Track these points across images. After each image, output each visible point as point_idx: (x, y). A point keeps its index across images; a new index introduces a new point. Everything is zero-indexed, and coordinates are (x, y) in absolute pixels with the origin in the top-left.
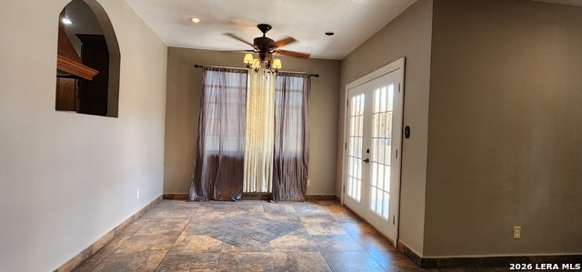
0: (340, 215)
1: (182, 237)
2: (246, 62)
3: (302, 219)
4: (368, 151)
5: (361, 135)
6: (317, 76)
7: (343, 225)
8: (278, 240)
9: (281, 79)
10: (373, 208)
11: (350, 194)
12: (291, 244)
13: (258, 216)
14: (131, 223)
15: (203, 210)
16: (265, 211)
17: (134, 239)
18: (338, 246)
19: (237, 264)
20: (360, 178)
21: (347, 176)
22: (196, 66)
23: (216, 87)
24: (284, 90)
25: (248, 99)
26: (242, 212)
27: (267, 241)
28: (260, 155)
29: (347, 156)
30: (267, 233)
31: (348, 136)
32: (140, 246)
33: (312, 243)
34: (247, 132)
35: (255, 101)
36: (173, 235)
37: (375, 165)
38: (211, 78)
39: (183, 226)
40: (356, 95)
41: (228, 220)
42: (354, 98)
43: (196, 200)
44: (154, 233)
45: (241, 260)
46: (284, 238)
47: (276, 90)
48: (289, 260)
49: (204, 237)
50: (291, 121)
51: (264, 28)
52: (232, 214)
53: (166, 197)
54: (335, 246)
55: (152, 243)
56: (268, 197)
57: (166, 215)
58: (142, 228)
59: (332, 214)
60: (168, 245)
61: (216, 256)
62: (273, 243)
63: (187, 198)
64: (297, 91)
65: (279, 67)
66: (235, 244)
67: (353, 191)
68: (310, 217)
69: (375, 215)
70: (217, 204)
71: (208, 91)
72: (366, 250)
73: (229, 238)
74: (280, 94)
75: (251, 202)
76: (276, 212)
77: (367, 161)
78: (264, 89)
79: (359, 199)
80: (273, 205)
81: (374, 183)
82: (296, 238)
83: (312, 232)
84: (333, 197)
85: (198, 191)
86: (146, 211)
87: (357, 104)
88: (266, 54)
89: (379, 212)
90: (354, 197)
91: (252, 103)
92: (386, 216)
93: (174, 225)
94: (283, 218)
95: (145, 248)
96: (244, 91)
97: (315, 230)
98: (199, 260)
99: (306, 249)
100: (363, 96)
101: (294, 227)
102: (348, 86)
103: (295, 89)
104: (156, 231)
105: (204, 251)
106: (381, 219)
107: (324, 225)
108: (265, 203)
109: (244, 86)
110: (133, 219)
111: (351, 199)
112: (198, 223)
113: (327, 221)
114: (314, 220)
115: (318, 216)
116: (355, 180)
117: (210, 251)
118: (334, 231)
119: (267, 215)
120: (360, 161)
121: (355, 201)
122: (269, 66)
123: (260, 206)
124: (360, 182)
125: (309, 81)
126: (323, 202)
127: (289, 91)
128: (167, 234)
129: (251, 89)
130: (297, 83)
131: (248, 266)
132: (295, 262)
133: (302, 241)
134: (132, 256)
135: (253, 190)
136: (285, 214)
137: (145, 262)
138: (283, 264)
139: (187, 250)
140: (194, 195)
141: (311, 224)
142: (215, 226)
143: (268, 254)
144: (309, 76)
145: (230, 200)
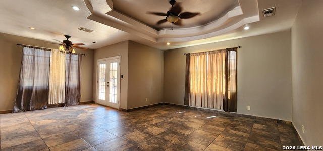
1: (33, 122)
4: (108, 83)
6: (85, 55)
10: (110, 101)
11: (100, 99)
15: (29, 114)
20: (104, 92)
21: (98, 92)
22: (18, 45)
23: (31, 55)
24: (70, 60)
26: (53, 112)
28: (58, 87)
29: (98, 85)
30: (72, 114)
31: (99, 78)
34: (51, 77)
36: (26, 123)
37: (111, 87)
38: (26, 51)
39: (27, 120)
40: (102, 63)
42: (101, 65)
43: (18, 112)
46: (81, 114)
47: (66, 59)
48: (88, 118)
50: (73, 72)
51: (68, 37)
52: (49, 113)
56: (62, 105)
60: (30, 125)
62: (78, 116)
63: (12, 111)
66: (63, 119)
67: (102, 97)
68: (86, 108)
69: (112, 103)
70: (35, 112)
71: (25, 57)
73: (58, 118)
74: (67, 61)
75: (53, 108)
77: (108, 86)
79: (104, 100)
81: (110, 93)
82: (86, 114)
84: (92, 101)
85: (19, 107)
87: (102, 67)
88: (69, 47)
89: (113, 101)
90: (102, 99)
91: (54, 64)
97: (91, 111)
99: (92, 115)
102: (98, 60)
103: (75, 59)
105: (51, 123)
106: (114, 103)
108: (61, 107)
112: (34, 118)
114: (88, 109)
115: (89, 107)
116: (102, 93)
118: (98, 110)
119: (67, 111)
120: (105, 87)
124: (105, 94)
125: (81, 57)
127: (72, 60)
128: (22, 123)
129: (53, 58)
135: (54, 102)
136: (75, 109)
140: (16, 109)
144: (81, 55)
145: (41, 109)
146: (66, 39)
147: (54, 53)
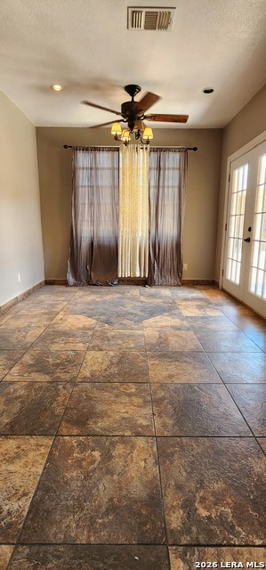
0: (220, 298)
1: (60, 316)
2: (114, 133)
3: (177, 301)
4: (250, 229)
5: (243, 212)
6: (195, 149)
7: (220, 307)
8: (152, 320)
9: (154, 156)
10: (252, 290)
11: (229, 277)
12: (164, 324)
13: (134, 299)
14: (15, 304)
15: (80, 293)
16: (141, 295)
17: (17, 317)
18: (213, 326)
19: (109, 340)
20: (240, 259)
21: (226, 258)
22: (65, 147)
23: (87, 169)
24: (159, 168)
25: (121, 178)
26: (117, 296)
27: (141, 321)
29: (227, 237)
30: (140, 313)
31: (229, 216)
32: (21, 323)
33: (186, 323)
34: (121, 216)
35: (127, 181)
36: (51, 315)
37: (257, 244)
38: (83, 160)
39: (60, 307)
40: (238, 167)
41: (104, 302)
42: (236, 172)
43: (75, 285)
44: (35, 313)
45: (113, 337)
46: (158, 318)
47: (150, 169)
48: (160, 337)
49: (80, 316)
50: (166, 202)
51: (132, 89)
52: (109, 297)
53: (48, 283)
54: (209, 327)
55: (32, 321)
56: (144, 282)
57: (47, 298)
58: (24, 308)
59: (208, 297)
60: (46, 323)
61: (90, 333)
62: (146, 323)
63: (65, 283)
64: (173, 169)
65: (151, 138)
66: (109, 323)
67: (233, 273)
68: (185, 300)
69: (254, 297)
70: (95, 289)
71: (79, 174)
72: (241, 329)
73: (103, 318)
74: (154, 173)
75: (128, 287)
76: (152, 296)
77: (248, 240)
78: (137, 165)
79: (238, 282)
80: (148, 290)
81: (255, 264)
82: (169, 318)
83: (186, 313)
84: (211, 281)
85: (75, 275)
86: (28, 294)
87: (239, 178)
88: (136, 122)
89: (259, 293)
90: (233, 280)
91: (125, 183)
93: (53, 306)
94: (158, 301)
95: (26, 325)
96: (116, 172)
97: (190, 311)
98: (73, 336)
99: (179, 329)
100: (247, 167)
101: (170, 308)
102: (230, 158)
103: (171, 166)
104: (37, 311)
105: (79, 328)
106: (260, 300)
107: (200, 307)
108: (141, 288)
109: (116, 166)
110: (16, 302)
111: (230, 282)
112: (75, 305)
113: (203, 303)
114: (190, 303)
115: (194, 299)
116: (235, 258)
117: (85, 328)
118: (210, 313)
119: (142, 298)
120: (241, 241)
121: (233, 284)
122: (138, 135)
123: (136, 291)
124: (239, 264)
125: (186, 160)
126: (201, 287)
127: (165, 169)
128: (46, 314)
129: (123, 169)
130: (173, 160)
131: (120, 342)
132: (166, 339)
133: (176, 322)
134: (14, 331)
135: (128, 274)
136: (161, 298)
137: (24, 337)
138: (154, 341)
139: (62, 327)
140: (71, 279)
141: (186, 307)
142: (91, 307)
143: (140, 332)
144: (186, 150)
145: (107, 285)
146: (128, 98)
147: (126, 155)
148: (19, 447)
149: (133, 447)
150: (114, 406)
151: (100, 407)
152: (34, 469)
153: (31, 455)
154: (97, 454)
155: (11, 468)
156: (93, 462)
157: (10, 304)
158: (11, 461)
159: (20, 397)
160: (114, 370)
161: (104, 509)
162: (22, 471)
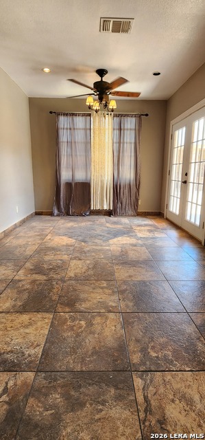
0: (163, 224)
1: (48, 237)
2: (88, 104)
3: (133, 227)
4: (186, 175)
5: (181, 162)
6: (147, 115)
7: (165, 231)
8: (115, 240)
9: (117, 119)
10: (188, 218)
11: (171, 210)
12: (125, 242)
13: (102, 225)
14: (14, 229)
15: (62, 221)
16: (107, 222)
17: (17, 237)
18: (159, 243)
19: (85, 253)
20: (179, 196)
21: (169, 196)
22: (51, 112)
23: (67, 129)
24: (120, 129)
25: (92, 137)
26: (89, 223)
27: (108, 240)
28: (102, 181)
29: (170, 181)
30: (107, 235)
31: (171, 165)
32: (21, 242)
33: (140, 242)
34: (92, 163)
35: (97, 139)
36: (42, 236)
37: (191, 185)
38: (63, 122)
39: (48, 231)
40: (178, 128)
41: (80, 228)
42: (177, 132)
43: (58, 215)
44: (29, 235)
45: (89, 251)
46: (120, 238)
47: (114, 129)
48: (122, 251)
49: (63, 237)
50: (126, 154)
51: (101, 72)
52: (83, 224)
53: (38, 214)
54: (157, 244)
55: (29, 240)
56: (109, 213)
57: (39, 224)
58: (21, 231)
59: (156, 224)
60: (39, 242)
61: (72, 248)
62: (111, 242)
63: (51, 214)
64: (131, 129)
65: (115, 107)
66: (85, 242)
67: (174, 207)
68: (139, 226)
69: (189, 223)
70: (73, 218)
71: (61, 132)
72: (181, 246)
73: (80, 238)
74: (117, 132)
75: (97, 217)
76: (115, 223)
77: (185, 182)
78: (104, 128)
79: (178, 213)
80: (112, 219)
81: (190, 200)
82: (128, 238)
83: (140, 235)
84: (158, 212)
85: (59, 209)
86: (23, 222)
87: (179, 137)
88: (104, 96)
89: (193, 221)
90: (174, 211)
91: (95, 140)
92: (198, 223)
93: (43, 230)
94: (119, 227)
95: (24, 243)
96: (88, 131)
97: (145, 234)
98: (60, 250)
99: (135, 246)
100: (184, 129)
101: (128, 232)
102: (172, 122)
103: (129, 127)
104: (31, 233)
105: (64, 245)
107: (150, 231)
108: (107, 217)
109: (88, 127)
110: (15, 227)
111: (172, 213)
112: (59, 229)
113: (153, 229)
114: (143, 228)
115: (146, 225)
116: (175, 198)
117: (67, 245)
118: (157, 235)
119: (108, 225)
120: (180, 183)
121: (174, 214)
122: (106, 106)
123: (103, 219)
124: (179, 200)
125: (140, 124)
126: (151, 217)
127: (124, 130)
128: (39, 235)
129: (94, 129)
130: (130, 123)
131: (93, 254)
132: (127, 253)
133: (133, 241)
134: (16, 247)
135: (98, 207)
136: (121, 224)
137: (25, 251)
138: (118, 254)
139: (51, 244)
140: (56, 212)
141: (140, 231)
142: (70, 231)
143: (107, 248)
144: (140, 116)
145: (81, 215)
147: (95, 119)
148: (30, 319)
149: (107, 318)
150: (92, 295)
151: (82, 296)
152: (42, 332)
153: (39, 324)
154: (83, 323)
155: (27, 331)
156: (80, 327)
157: (11, 229)
158: (26, 327)
159: (27, 289)
160: (91, 272)
161: (90, 353)
162: (35, 333)
